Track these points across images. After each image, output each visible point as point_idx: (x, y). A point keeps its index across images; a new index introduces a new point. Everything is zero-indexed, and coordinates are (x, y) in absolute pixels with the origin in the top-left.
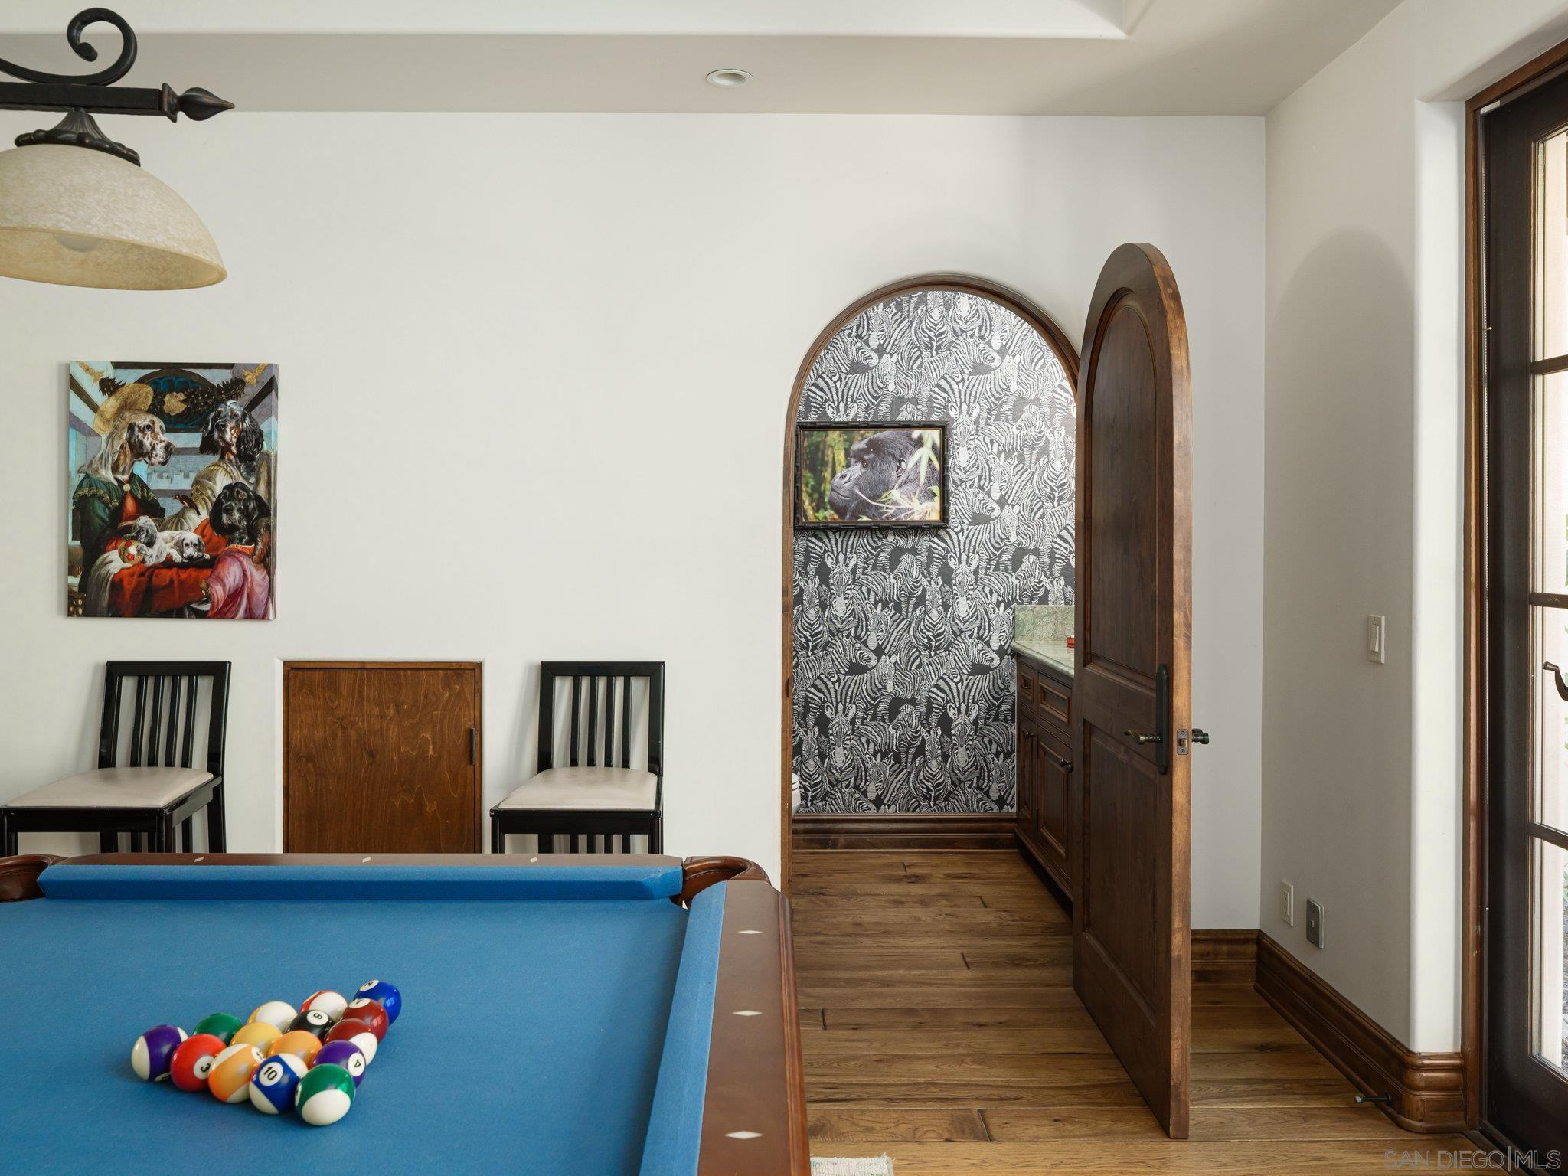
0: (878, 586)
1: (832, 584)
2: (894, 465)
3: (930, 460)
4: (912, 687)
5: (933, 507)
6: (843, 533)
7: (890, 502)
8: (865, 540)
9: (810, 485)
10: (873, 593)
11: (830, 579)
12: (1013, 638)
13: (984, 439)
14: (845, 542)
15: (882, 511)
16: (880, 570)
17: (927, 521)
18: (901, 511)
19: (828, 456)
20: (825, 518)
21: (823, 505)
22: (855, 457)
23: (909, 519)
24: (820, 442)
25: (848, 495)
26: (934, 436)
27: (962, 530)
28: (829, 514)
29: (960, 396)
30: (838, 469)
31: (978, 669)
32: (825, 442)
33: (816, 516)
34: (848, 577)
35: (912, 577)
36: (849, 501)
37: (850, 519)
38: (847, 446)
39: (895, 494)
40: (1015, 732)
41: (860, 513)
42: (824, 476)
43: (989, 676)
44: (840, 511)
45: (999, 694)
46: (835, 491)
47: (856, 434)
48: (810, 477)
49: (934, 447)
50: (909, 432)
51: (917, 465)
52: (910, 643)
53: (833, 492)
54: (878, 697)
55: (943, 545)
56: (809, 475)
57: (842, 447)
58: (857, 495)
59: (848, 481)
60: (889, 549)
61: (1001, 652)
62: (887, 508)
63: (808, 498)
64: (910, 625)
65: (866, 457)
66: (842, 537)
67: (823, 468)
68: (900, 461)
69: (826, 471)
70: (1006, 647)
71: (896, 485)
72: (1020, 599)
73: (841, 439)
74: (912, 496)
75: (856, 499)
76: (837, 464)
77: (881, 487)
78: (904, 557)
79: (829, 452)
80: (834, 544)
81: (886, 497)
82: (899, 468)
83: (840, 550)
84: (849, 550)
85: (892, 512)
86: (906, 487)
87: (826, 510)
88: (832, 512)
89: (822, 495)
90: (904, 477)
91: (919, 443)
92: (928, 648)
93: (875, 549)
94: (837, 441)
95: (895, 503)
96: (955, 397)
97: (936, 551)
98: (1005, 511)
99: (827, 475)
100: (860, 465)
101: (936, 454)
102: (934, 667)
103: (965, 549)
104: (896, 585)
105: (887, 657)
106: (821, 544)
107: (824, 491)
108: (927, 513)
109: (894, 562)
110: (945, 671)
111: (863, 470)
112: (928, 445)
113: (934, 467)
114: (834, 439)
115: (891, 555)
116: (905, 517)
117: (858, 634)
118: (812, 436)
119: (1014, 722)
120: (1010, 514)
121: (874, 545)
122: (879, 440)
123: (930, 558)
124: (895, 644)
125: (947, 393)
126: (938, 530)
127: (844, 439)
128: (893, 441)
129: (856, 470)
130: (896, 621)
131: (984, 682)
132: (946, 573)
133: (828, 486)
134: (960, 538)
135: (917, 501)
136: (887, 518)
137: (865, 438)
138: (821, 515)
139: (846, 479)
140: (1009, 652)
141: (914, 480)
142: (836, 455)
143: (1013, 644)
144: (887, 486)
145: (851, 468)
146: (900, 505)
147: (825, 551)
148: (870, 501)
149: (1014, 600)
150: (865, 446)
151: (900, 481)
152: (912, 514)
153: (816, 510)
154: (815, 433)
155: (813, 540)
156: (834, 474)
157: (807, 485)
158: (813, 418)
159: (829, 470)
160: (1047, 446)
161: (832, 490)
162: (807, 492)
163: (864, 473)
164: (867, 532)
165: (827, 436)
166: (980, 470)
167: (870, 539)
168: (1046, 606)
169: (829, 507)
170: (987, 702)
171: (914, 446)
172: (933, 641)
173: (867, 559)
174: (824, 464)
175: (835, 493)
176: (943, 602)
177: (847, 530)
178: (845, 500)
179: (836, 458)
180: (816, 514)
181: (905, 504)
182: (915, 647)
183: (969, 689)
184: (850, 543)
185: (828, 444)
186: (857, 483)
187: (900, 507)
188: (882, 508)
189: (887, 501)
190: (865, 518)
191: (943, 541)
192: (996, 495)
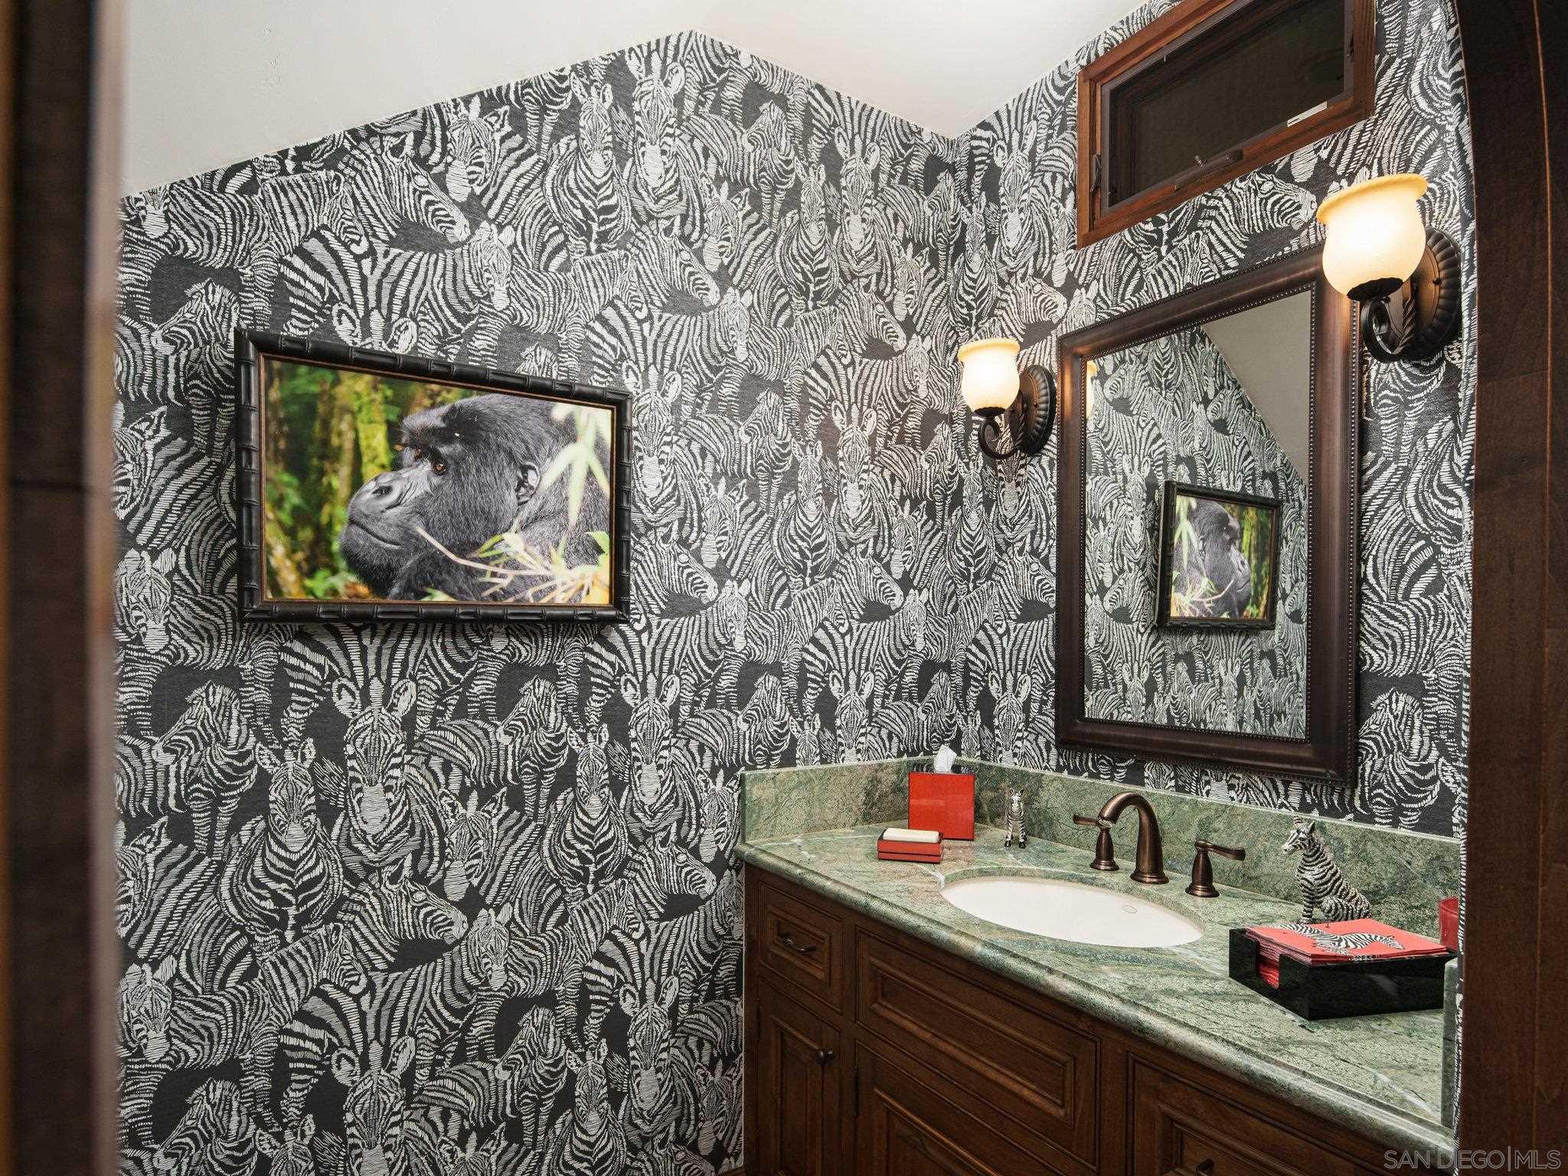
0: (470, 754)
1: (352, 757)
2: (511, 476)
3: (590, 473)
4: (547, 969)
5: (595, 576)
6: (381, 630)
7: (501, 561)
8: (438, 648)
9: (287, 506)
10: (456, 771)
11: (345, 743)
12: (741, 834)
13: (689, 445)
14: (386, 652)
15: (481, 580)
16: (475, 717)
17: (582, 607)
18: (527, 581)
19: (340, 434)
20: (334, 592)
21: (325, 559)
22: (413, 445)
23: (544, 601)
24: (315, 396)
25: (396, 537)
26: (597, 422)
27: (648, 627)
28: (344, 582)
29: (645, 350)
30: (369, 470)
31: (679, 905)
32: (333, 398)
33: (304, 588)
34: (394, 738)
35: (546, 728)
36: (398, 553)
37: (399, 596)
38: (393, 417)
39: (513, 542)
40: (742, 1013)
41: (428, 585)
42: (330, 484)
43: (697, 916)
44: (377, 577)
45: (715, 948)
46: (358, 524)
47: (416, 390)
48: (289, 485)
49: (598, 445)
50: (546, 403)
51: (562, 480)
52: (543, 873)
53: (354, 529)
54: (469, 1008)
55: (612, 658)
56: (286, 478)
57: (380, 417)
58: (419, 538)
59: (397, 504)
60: (494, 668)
61: (718, 866)
62: (494, 574)
63: (283, 538)
64: (543, 833)
65: (444, 450)
66: (377, 641)
67: (327, 465)
68: (525, 469)
69: (335, 472)
70: (726, 855)
71: (516, 522)
72: (751, 759)
73: (378, 397)
74: (552, 550)
75: (416, 549)
76: (365, 459)
77: (480, 524)
78: (528, 684)
79: (344, 426)
80: (355, 658)
81: (492, 548)
82: (522, 483)
83: (372, 671)
84: (396, 672)
85: (505, 583)
86: (538, 529)
87: (335, 571)
88: (352, 578)
89: (323, 535)
90: (532, 506)
91: (567, 433)
92: (581, 878)
93: (461, 668)
94: (365, 399)
95: (513, 564)
96: (635, 350)
97: (598, 672)
98: (726, 591)
99: (339, 482)
100: (426, 467)
101: (602, 462)
102: (594, 917)
103: (653, 665)
104: (510, 749)
105: (492, 911)
106: (320, 659)
107: (330, 525)
108: (582, 588)
109: (507, 694)
110: (614, 922)
111: (436, 480)
112: (587, 439)
113: (598, 489)
114: (358, 395)
115: (500, 681)
116: (536, 596)
117: (420, 870)
118: (294, 376)
119: (739, 995)
120: (733, 597)
121: (460, 659)
122: (475, 413)
123: (585, 687)
124: (509, 879)
125: (619, 338)
126: (603, 627)
127: (386, 398)
128: (508, 419)
129: (418, 478)
130: (511, 828)
131: (689, 928)
132: (617, 717)
133: (342, 513)
134: (645, 643)
135: (563, 562)
136: (494, 596)
137: (442, 403)
138: (320, 584)
139: (392, 498)
140: (731, 862)
141: (555, 514)
142: (362, 435)
143: (740, 847)
144: (496, 521)
145: (405, 473)
146: (525, 568)
147: (333, 676)
148: (452, 556)
149: (741, 762)
150: (439, 423)
151: (524, 514)
152: (552, 589)
153: (308, 570)
154: (303, 370)
155: (297, 647)
156: (357, 482)
157: (278, 504)
158: (294, 329)
159: (345, 470)
160: (796, 474)
161: (352, 522)
162: (280, 523)
163: (437, 488)
164: (442, 630)
165: (337, 382)
166: (682, 507)
167: (449, 646)
168: (791, 769)
169: (342, 564)
170: (694, 967)
171: (556, 438)
172: (590, 862)
173: (442, 693)
174: (329, 454)
175: (361, 531)
176: (611, 777)
177: (393, 622)
178: (388, 551)
179: (363, 443)
180: (308, 583)
181: (535, 567)
182: (553, 881)
183: (660, 948)
184: (400, 655)
185: (339, 403)
186: (419, 510)
187: (524, 573)
188: (483, 573)
189: (494, 558)
190: (440, 597)
191: (612, 649)
192: (710, 559)
